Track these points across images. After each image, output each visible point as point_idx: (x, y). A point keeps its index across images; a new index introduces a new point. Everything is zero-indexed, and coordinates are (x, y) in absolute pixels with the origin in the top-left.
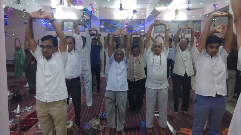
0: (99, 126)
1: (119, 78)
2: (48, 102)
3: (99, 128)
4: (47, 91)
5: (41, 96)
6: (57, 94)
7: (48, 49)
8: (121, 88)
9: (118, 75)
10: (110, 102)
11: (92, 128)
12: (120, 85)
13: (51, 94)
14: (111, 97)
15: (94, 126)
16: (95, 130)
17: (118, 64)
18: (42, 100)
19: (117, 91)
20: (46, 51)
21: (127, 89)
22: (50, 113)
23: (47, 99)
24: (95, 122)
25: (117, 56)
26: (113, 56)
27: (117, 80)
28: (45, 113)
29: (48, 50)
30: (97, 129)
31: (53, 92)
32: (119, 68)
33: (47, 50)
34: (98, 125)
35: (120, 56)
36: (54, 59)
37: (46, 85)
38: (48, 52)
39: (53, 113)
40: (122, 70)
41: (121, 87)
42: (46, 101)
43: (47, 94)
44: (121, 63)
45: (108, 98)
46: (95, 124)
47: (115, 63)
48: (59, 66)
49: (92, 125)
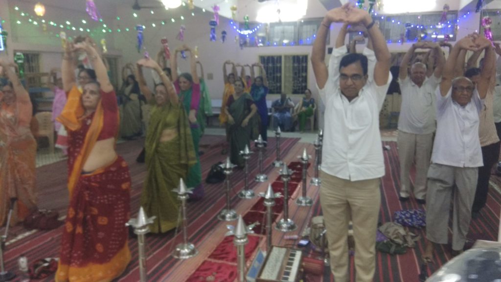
0: (406, 237)
1: (467, 138)
2: (353, 180)
3: (405, 241)
4: (351, 160)
5: (338, 169)
6: (369, 166)
7: (355, 81)
8: (470, 161)
9: (464, 132)
10: (441, 188)
11: (392, 241)
12: (468, 153)
13: (358, 166)
14: (446, 180)
15: (395, 236)
16: (398, 245)
17: (461, 109)
18: (340, 176)
19: (461, 166)
20: (351, 85)
21: (481, 164)
22: (350, 200)
23: (352, 175)
24: (396, 230)
25: (460, 94)
26: (449, 93)
27: (464, 143)
28: (341, 200)
29: (354, 83)
30: (403, 245)
31: (360, 163)
32: (466, 118)
33: (352, 83)
34: (404, 236)
35: (467, 91)
36: (363, 99)
37: (351, 148)
38: (354, 86)
39: (357, 200)
40: (472, 122)
41: (472, 159)
42: (348, 178)
43: (351, 164)
44: (468, 107)
45: (435, 180)
46: (399, 233)
47: (454, 108)
48: (372, 112)
49: (390, 235)
